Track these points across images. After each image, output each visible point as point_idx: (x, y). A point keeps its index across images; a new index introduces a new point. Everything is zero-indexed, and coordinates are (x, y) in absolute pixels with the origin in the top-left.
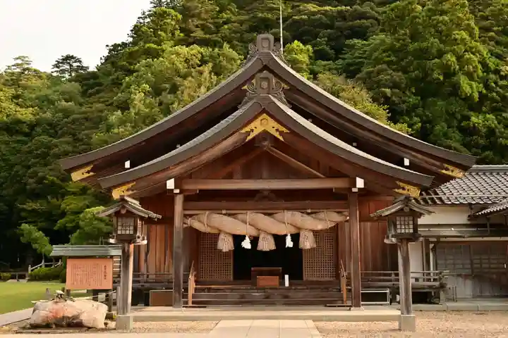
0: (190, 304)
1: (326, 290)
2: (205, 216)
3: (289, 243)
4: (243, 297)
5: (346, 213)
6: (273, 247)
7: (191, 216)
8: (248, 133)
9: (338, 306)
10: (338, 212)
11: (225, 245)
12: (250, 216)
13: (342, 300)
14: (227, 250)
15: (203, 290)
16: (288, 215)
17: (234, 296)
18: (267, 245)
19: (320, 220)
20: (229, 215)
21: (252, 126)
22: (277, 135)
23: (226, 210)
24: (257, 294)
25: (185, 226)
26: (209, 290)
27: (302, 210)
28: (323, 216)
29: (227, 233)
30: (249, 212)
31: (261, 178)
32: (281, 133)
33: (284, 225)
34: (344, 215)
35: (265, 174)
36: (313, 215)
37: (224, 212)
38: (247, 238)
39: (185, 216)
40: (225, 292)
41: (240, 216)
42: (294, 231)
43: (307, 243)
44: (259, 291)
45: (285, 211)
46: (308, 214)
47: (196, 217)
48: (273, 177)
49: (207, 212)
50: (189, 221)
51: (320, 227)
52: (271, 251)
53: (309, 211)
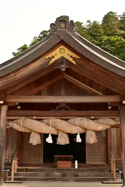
0: (12, 181)
1: (102, 171)
2: (21, 120)
3: (79, 140)
4: (47, 175)
5: (118, 119)
6: (68, 142)
7: (12, 120)
8: (50, 59)
9: (112, 183)
10: (112, 119)
11: (35, 140)
12: (52, 120)
13: (113, 178)
14: (36, 144)
15: (22, 170)
16: (78, 120)
17: (42, 175)
18: (63, 140)
19: (100, 123)
20: (39, 120)
21: (53, 53)
22: (71, 60)
23: (36, 116)
24: (57, 174)
25: (8, 127)
26: (27, 170)
27: (88, 117)
28: (102, 121)
29: (36, 132)
30: (51, 118)
31: (60, 95)
32: (74, 59)
33: (75, 126)
34: (116, 121)
35: (63, 92)
36: (96, 120)
37: (34, 118)
38: (50, 136)
39: (8, 120)
40: (36, 172)
41: (45, 121)
42: (82, 131)
43: (91, 139)
44: (59, 171)
45: (76, 117)
46: (92, 119)
47: (15, 121)
48: (68, 94)
49: (23, 118)
50: (11, 124)
51: (100, 128)
52: (66, 145)
53: (93, 118)
